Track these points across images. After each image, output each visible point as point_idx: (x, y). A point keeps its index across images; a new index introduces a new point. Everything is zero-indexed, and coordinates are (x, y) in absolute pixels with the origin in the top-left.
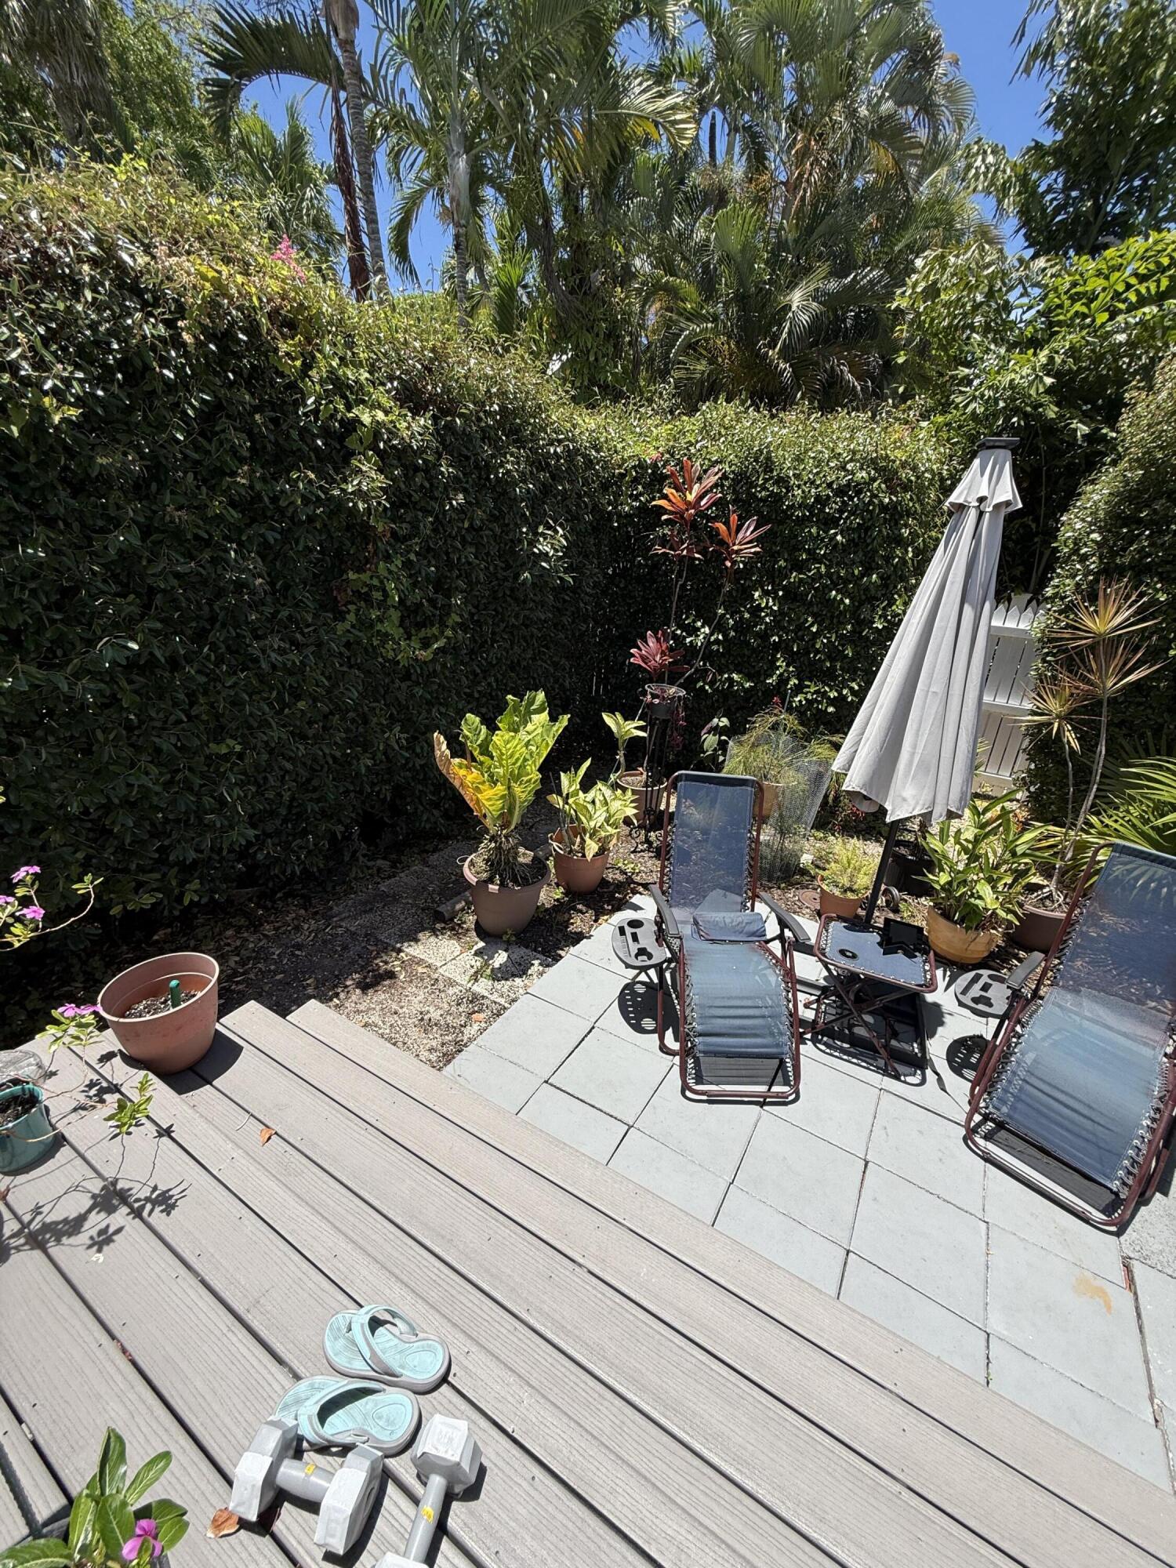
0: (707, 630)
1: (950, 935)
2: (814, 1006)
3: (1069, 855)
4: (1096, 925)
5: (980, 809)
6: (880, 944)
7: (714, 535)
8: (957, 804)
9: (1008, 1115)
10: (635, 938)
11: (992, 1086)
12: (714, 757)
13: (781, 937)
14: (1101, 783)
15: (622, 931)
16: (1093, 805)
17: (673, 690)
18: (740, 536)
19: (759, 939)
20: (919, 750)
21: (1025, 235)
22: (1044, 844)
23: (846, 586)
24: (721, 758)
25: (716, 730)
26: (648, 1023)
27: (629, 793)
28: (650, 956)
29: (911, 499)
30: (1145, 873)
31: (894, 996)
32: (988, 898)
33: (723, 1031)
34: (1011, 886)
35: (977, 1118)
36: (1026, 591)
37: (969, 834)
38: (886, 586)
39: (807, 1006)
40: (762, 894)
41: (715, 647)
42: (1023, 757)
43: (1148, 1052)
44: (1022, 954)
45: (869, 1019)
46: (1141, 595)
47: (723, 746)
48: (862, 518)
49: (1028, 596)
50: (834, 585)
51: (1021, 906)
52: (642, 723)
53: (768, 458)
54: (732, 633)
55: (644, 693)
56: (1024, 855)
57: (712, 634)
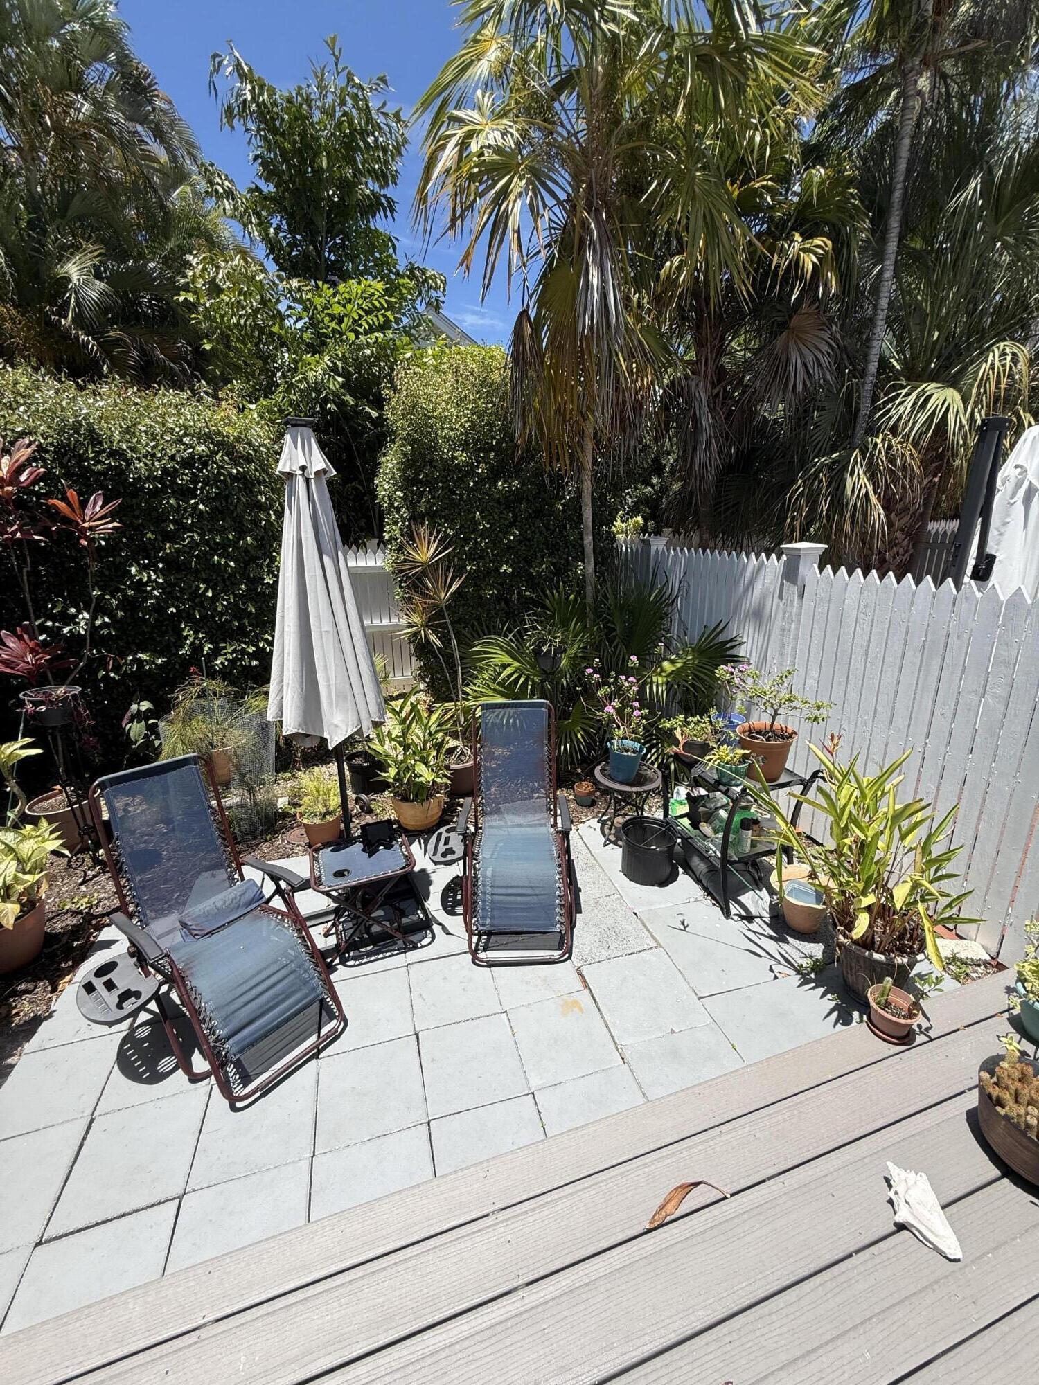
0: (86, 615)
1: (413, 812)
2: (333, 931)
3: (463, 720)
4: (493, 759)
5: (398, 709)
6: (364, 850)
7: (54, 514)
8: (378, 714)
9: (491, 926)
10: (110, 985)
11: (475, 911)
12: (148, 744)
13: (279, 891)
14: (462, 664)
15: (89, 988)
16: (464, 680)
17: (61, 691)
18: (89, 511)
19: (259, 903)
20: (333, 682)
21: (273, 259)
22: (447, 717)
23: (225, 550)
24: (157, 743)
25: (139, 716)
26: (167, 1063)
27: (44, 823)
28: (137, 995)
29: (256, 470)
30: (506, 716)
31: (389, 886)
32: (425, 774)
33: (254, 1015)
34: (437, 756)
35: (475, 939)
36: (374, 537)
37: (397, 731)
38: (262, 546)
39: (327, 935)
40: (246, 859)
41: (105, 632)
42: (414, 659)
43: (543, 830)
44: (461, 800)
45: (380, 913)
46: (438, 532)
47: (153, 729)
48: (217, 488)
49: (376, 540)
50: (214, 551)
51: (447, 768)
52: (27, 740)
53: (91, 430)
54: (120, 614)
55: (22, 704)
56: (437, 732)
57: (94, 618)
